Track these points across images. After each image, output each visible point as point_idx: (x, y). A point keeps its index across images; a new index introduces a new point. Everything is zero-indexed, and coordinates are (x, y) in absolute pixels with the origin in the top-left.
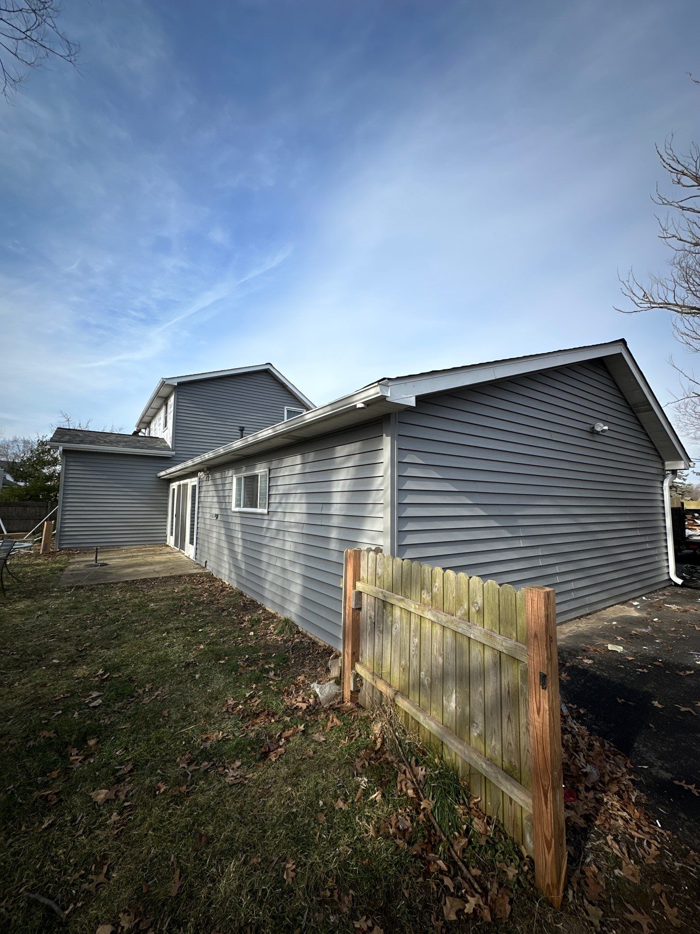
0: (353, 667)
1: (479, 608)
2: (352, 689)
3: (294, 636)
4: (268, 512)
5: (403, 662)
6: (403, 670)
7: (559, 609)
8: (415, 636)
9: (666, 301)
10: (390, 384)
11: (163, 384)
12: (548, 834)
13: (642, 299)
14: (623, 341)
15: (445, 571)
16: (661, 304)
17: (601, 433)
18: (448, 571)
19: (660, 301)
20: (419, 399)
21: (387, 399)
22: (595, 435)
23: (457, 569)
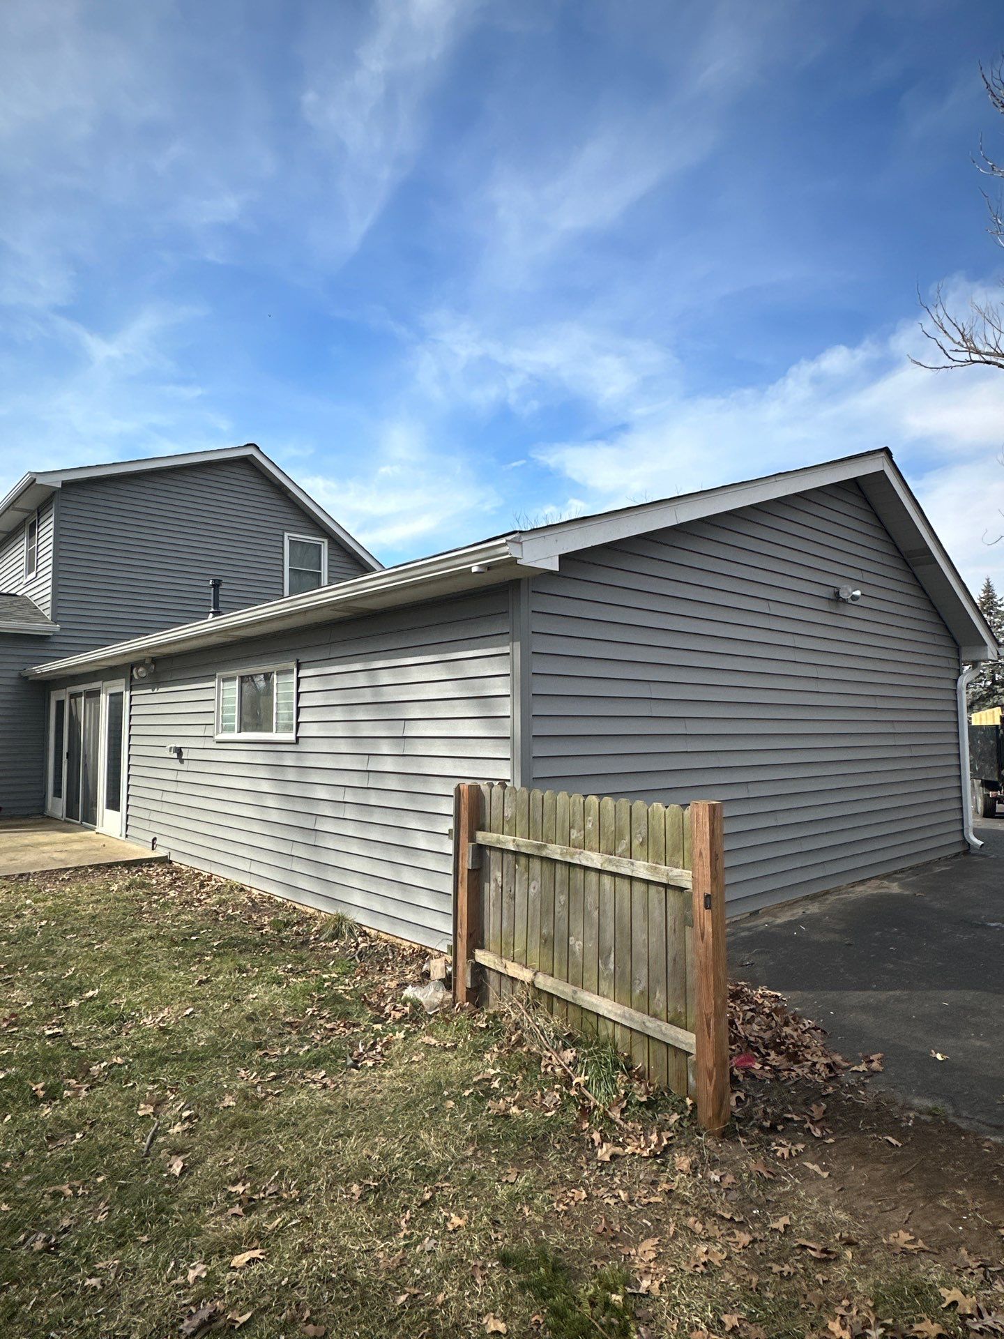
0: (471, 955)
1: (643, 839)
2: (469, 985)
3: (356, 940)
4: (297, 738)
5: (544, 931)
6: (545, 941)
7: (728, 828)
8: (562, 893)
9: (997, 349)
10: (524, 538)
11: (31, 485)
12: (710, 1064)
13: (959, 343)
14: (887, 451)
15: (601, 800)
16: (987, 354)
17: (850, 601)
18: (606, 798)
19: (987, 349)
20: (563, 558)
21: (519, 562)
22: (841, 605)
23: (615, 795)
